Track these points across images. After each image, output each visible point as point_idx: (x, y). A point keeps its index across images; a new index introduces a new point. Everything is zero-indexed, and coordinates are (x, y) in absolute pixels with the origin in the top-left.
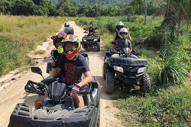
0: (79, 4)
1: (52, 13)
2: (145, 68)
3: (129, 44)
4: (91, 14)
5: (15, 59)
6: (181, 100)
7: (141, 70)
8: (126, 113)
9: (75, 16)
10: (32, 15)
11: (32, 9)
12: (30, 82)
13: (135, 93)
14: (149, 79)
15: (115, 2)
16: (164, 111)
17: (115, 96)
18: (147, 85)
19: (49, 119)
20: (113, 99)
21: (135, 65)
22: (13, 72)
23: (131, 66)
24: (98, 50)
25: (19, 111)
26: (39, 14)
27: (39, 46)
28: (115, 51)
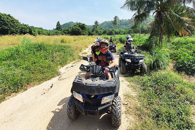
0: (104, 29)
1: (90, 34)
2: (143, 60)
3: (133, 47)
4: (110, 34)
5: (73, 56)
6: (166, 78)
7: (141, 61)
8: (133, 85)
9: (101, 35)
10: (80, 35)
11: (80, 32)
12: (82, 65)
13: (138, 74)
14: (145, 66)
15: (123, 27)
16: (156, 84)
17: (126, 75)
18: (145, 69)
19: (94, 85)
20: (125, 77)
21: (138, 58)
22: (72, 63)
23: (135, 59)
24: (115, 52)
25: (77, 80)
26: (84, 35)
27: (84, 50)
28: (126, 51)
